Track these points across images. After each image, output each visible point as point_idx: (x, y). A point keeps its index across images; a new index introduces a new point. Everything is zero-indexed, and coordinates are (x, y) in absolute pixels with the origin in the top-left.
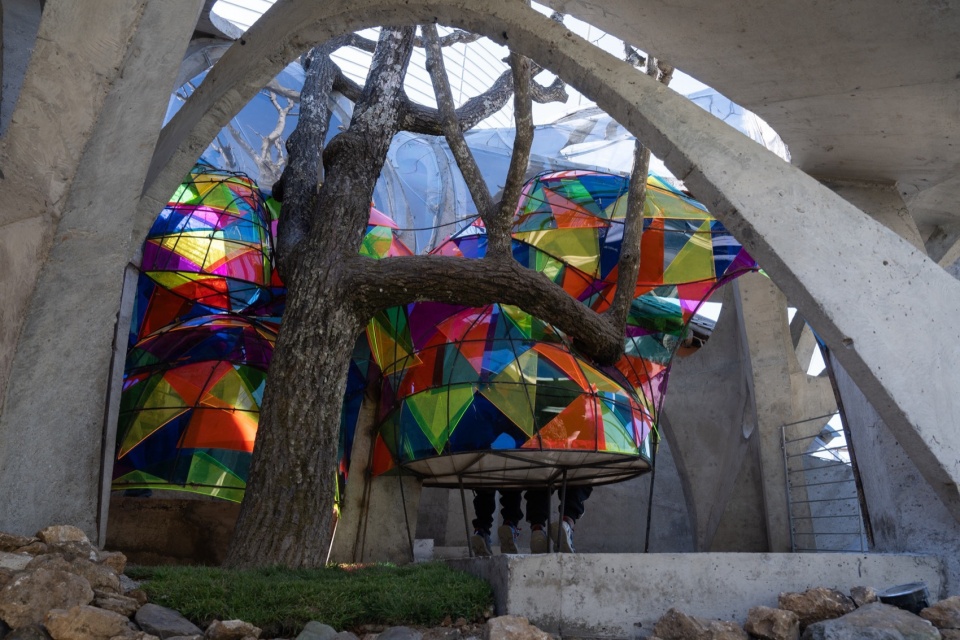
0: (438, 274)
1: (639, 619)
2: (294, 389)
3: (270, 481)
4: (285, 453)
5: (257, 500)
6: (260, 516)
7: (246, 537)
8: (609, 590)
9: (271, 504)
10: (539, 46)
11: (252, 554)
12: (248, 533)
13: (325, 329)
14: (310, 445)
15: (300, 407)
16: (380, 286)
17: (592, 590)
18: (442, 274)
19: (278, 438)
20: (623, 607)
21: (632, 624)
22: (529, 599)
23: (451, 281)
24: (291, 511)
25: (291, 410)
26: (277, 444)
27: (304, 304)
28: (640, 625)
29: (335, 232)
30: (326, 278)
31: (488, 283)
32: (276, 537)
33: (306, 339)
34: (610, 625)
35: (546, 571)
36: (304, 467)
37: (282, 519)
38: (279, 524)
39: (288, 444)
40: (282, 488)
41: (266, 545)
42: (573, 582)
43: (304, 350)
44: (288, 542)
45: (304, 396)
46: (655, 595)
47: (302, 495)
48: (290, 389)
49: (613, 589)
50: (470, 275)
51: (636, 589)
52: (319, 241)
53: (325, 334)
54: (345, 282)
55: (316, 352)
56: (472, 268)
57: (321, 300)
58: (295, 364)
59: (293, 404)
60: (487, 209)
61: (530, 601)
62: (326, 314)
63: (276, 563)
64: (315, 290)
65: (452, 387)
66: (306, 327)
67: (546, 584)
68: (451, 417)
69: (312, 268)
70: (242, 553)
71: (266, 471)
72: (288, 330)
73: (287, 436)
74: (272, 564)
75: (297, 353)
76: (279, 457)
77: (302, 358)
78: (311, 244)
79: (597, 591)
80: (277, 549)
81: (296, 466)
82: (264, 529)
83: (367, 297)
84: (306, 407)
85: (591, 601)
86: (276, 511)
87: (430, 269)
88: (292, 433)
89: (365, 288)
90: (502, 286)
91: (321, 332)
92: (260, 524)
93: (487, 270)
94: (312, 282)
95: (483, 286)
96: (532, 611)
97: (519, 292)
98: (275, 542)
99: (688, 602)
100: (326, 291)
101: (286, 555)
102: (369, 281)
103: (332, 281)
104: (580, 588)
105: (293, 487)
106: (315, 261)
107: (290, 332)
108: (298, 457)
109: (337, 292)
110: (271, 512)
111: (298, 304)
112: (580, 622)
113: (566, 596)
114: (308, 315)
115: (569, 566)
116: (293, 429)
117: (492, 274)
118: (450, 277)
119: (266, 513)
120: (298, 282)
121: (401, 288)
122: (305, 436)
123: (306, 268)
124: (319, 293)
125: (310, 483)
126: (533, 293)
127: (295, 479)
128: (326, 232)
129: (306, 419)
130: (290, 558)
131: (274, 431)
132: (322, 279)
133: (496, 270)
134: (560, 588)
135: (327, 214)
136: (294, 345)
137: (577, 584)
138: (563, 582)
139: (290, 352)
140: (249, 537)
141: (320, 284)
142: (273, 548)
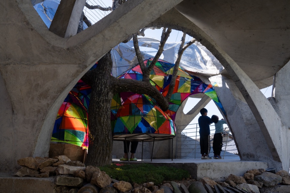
0: (135, 85)
1: (221, 177)
2: (102, 115)
3: (100, 141)
4: (103, 133)
5: (97, 146)
6: (99, 151)
7: (95, 157)
8: (215, 170)
9: (101, 148)
10: (210, 45)
11: (98, 162)
12: (96, 156)
13: (108, 98)
14: (108, 131)
15: (104, 120)
16: (121, 86)
17: (212, 171)
18: (136, 85)
19: (100, 129)
20: (218, 174)
21: (220, 178)
22: (201, 173)
23: (138, 87)
24: (107, 150)
25: (102, 121)
26: (100, 131)
27: (101, 90)
28: (221, 178)
29: (107, 69)
30: (107, 83)
31: (146, 89)
32: (104, 157)
33: (103, 100)
34: (216, 178)
35: (204, 167)
36: (108, 137)
37: (105, 152)
38: (105, 153)
39: (103, 131)
40: (103, 143)
41: (102, 159)
42: (209, 169)
43: (103, 103)
44: (107, 158)
45: (104, 117)
46: (224, 171)
47: (108, 145)
48: (101, 114)
49: (216, 170)
50: (142, 86)
51: (220, 170)
52: (103, 71)
53: (108, 99)
54: (112, 84)
55: (106, 104)
56: (143, 84)
57: (106, 89)
58: (101, 107)
59: (102, 119)
60: (144, 68)
61: (201, 174)
62: (108, 93)
63: (105, 164)
64: (104, 86)
65: (136, 116)
66: (103, 97)
67: (204, 170)
68: (135, 124)
69: (102, 79)
70: (95, 162)
71: (98, 138)
72: (97, 97)
73: (102, 128)
74: (104, 165)
75: (101, 104)
76: (101, 134)
77: (103, 105)
78: (100, 71)
79: (213, 171)
80: (105, 160)
81: (106, 137)
82: (101, 155)
83: (117, 89)
84: (105, 120)
85: (212, 173)
86: (103, 150)
87: (133, 83)
88: (103, 127)
89: (117, 87)
90: (149, 90)
91: (107, 98)
92: (99, 153)
93: (146, 85)
94: (103, 83)
95: (145, 89)
96: (202, 176)
97: (152, 92)
98: (104, 158)
99: (229, 172)
100: (108, 86)
101: (107, 162)
102: (118, 85)
103: (108, 84)
104: (210, 170)
105: (106, 143)
106: (103, 77)
107: (98, 97)
108: (106, 134)
109: (110, 87)
110: (102, 150)
111: (99, 89)
112: (211, 178)
113: (208, 172)
114: (103, 93)
115: (208, 165)
116: (103, 126)
117: (147, 86)
118: (138, 86)
119: (100, 150)
120: (98, 83)
121: (126, 87)
122: (107, 128)
123: (100, 79)
124: (105, 87)
125: (110, 142)
126: (155, 92)
127: (106, 141)
128: (105, 69)
129: (106, 124)
130: (108, 163)
131: (98, 126)
132: (106, 83)
133: (148, 86)
134: (207, 170)
135: (105, 64)
136: (100, 101)
137: (210, 169)
138: (207, 169)
139: (99, 103)
140: (96, 157)
141: (105, 84)
142: (104, 160)
